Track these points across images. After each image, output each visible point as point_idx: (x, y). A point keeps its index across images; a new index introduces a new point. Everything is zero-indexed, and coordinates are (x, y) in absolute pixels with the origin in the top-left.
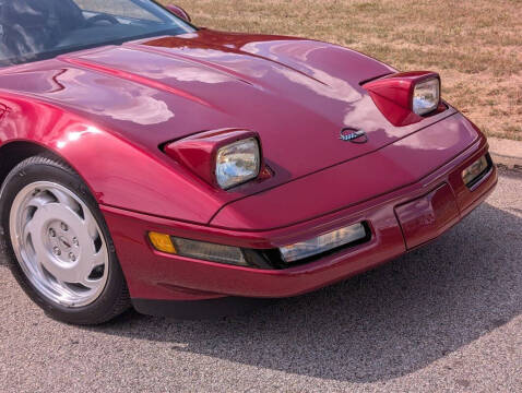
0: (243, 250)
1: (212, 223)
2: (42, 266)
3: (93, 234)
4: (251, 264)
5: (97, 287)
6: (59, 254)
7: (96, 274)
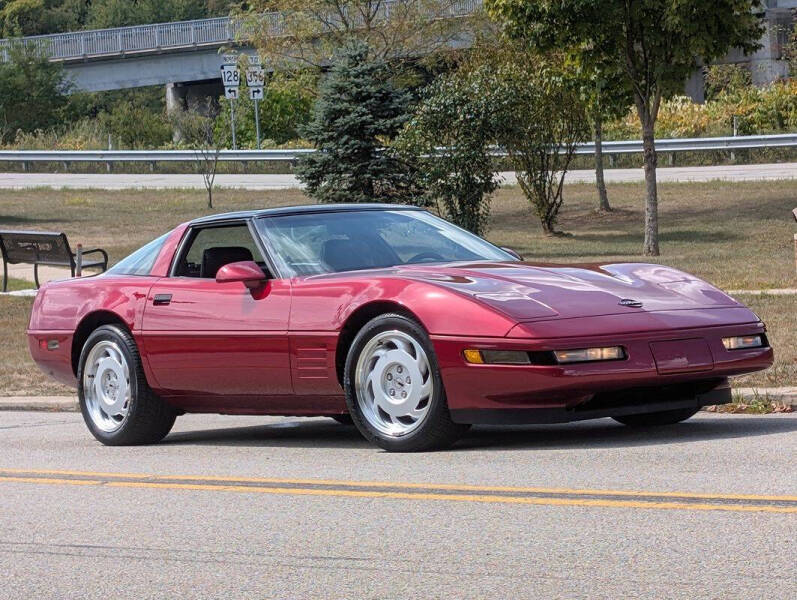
0: (529, 353)
1: (508, 335)
2: (379, 408)
3: (423, 370)
4: (532, 364)
5: (421, 415)
6: (393, 395)
7: (422, 404)
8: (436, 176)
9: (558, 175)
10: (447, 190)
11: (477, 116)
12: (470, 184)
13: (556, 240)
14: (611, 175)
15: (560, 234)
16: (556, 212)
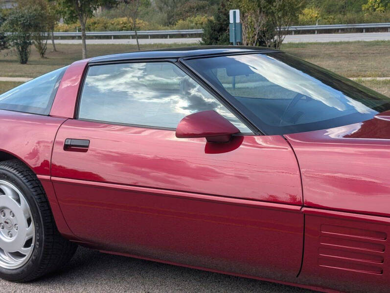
8: (13, 40)
9: (45, 41)
10: (17, 44)
11: (27, 21)
12: (25, 43)
13: (45, 60)
14: (56, 42)
15: (46, 58)
16: (45, 51)
